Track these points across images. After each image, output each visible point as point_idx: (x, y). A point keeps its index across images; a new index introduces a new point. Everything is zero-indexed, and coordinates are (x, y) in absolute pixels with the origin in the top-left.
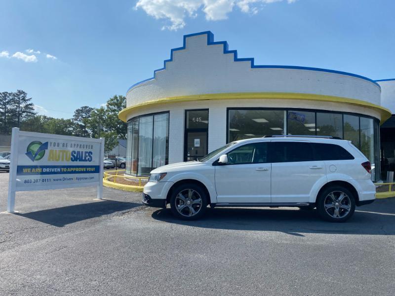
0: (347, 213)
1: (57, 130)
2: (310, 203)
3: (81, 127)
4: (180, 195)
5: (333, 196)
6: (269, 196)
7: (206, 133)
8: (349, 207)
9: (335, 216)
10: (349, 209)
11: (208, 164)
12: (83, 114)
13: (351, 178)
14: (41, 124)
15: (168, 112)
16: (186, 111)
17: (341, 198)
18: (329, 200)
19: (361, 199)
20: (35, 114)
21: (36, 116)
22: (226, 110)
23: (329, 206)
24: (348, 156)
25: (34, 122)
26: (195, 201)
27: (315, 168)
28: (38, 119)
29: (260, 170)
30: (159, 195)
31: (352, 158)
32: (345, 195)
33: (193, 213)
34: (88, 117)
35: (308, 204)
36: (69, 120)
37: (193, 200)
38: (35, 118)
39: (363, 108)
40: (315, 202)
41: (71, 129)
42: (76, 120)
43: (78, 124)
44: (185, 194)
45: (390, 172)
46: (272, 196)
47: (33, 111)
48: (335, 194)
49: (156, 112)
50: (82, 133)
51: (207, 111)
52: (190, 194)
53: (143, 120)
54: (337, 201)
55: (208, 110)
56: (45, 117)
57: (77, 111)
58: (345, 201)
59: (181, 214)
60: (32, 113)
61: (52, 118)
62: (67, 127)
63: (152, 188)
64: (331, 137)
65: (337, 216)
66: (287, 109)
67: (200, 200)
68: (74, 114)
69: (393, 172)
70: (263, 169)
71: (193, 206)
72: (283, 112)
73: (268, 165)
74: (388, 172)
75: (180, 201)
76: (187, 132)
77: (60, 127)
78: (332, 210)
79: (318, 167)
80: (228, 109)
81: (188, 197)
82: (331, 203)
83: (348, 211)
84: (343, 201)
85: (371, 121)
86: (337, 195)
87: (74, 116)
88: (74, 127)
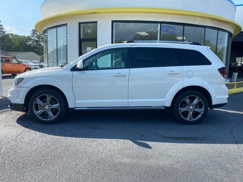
0: (200, 116)
1: (21, 43)
2: (166, 107)
3: (37, 41)
4: (38, 100)
5: (188, 101)
6: (127, 100)
7: (96, 42)
8: (202, 110)
9: (188, 119)
10: (202, 113)
11: (66, 69)
12: (38, 33)
13: (206, 83)
14: (10, 39)
15: (66, 25)
16: (80, 24)
17: (195, 102)
18: (184, 104)
19: (214, 102)
20: (5, 32)
21: (6, 34)
22: (111, 22)
23: (183, 109)
24: (206, 62)
25: (5, 38)
26: (53, 106)
27: (172, 74)
28: (7, 36)
29: (119, 76)
30: (17, 100)
31: (209, 63)
32: (199, 99)
33: (51, 118)
34: (41, 35)
35: (163, 108)
36: (29, 37)
37: (52, 104)
38: (6, 35)
39: (221, 23)
40: (170, 106)
41: (30, 43)
42: (33, 36)
43: (34, 39)
44: (43, 99)
45: (235, 73)
46: (130, 100)
47: (3, 30)
48: (190, 98)
49: (57, 25)
50: (38, 46)
51: (96, 24)
52: (49, 99)
53: (50, 32)
54: (191, 104)
55: (96, 22)
56: (12, 35)
57: (33, 30)
58: (199, 105)
59: (40, 118)
60: (3, 32)
61: (17, 35)
62: (27, 41)
63: (12, 93)
64: (191, 43)
65: (191, 119)
66: (161, 23)
67: (58, 105)
68: (31, 33)
69: (237, 73)
70: (121, 75)
71: (52, 110)
72: (158, 25)
73: (127, 70)
74: (234, 73)
75: (39, 106)
76: (81, 41)
77: (23, 41)
78: (186, 114)
79: (175, 73)
80: (113, 22)
81: (46, 102)
82: (186, 107)
83: (200, 114)
84: (197, 105)
85: (227, 34)
86: (192, 99)
87: (31, 34)
88: (32, 41)
